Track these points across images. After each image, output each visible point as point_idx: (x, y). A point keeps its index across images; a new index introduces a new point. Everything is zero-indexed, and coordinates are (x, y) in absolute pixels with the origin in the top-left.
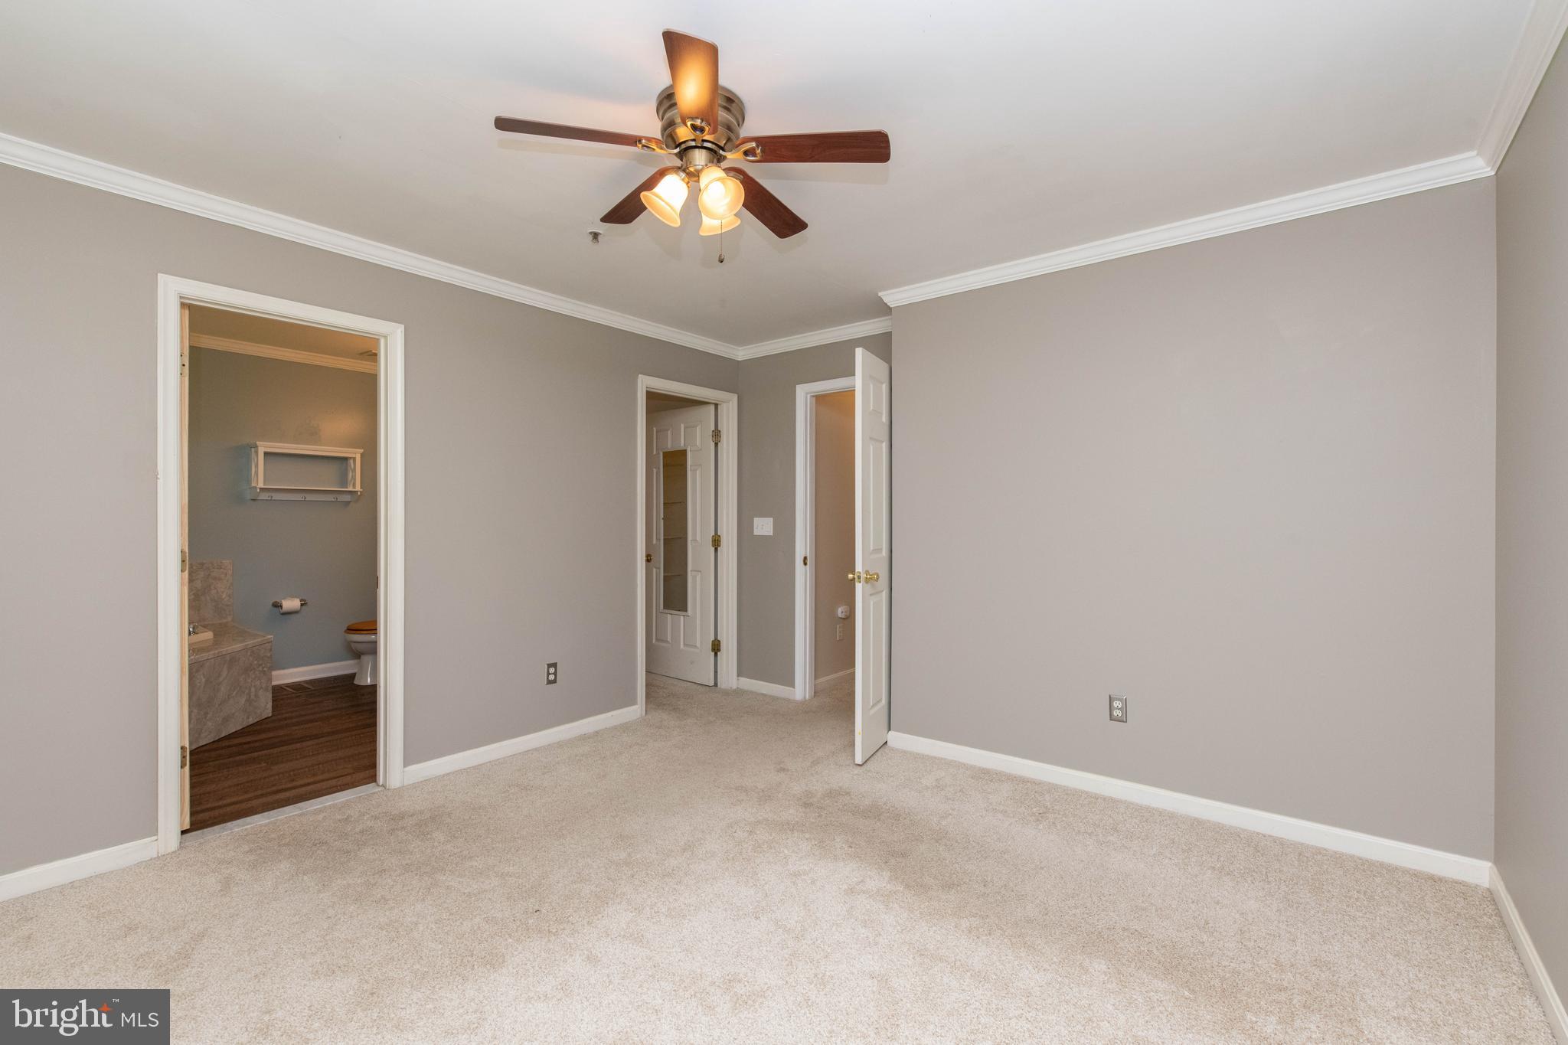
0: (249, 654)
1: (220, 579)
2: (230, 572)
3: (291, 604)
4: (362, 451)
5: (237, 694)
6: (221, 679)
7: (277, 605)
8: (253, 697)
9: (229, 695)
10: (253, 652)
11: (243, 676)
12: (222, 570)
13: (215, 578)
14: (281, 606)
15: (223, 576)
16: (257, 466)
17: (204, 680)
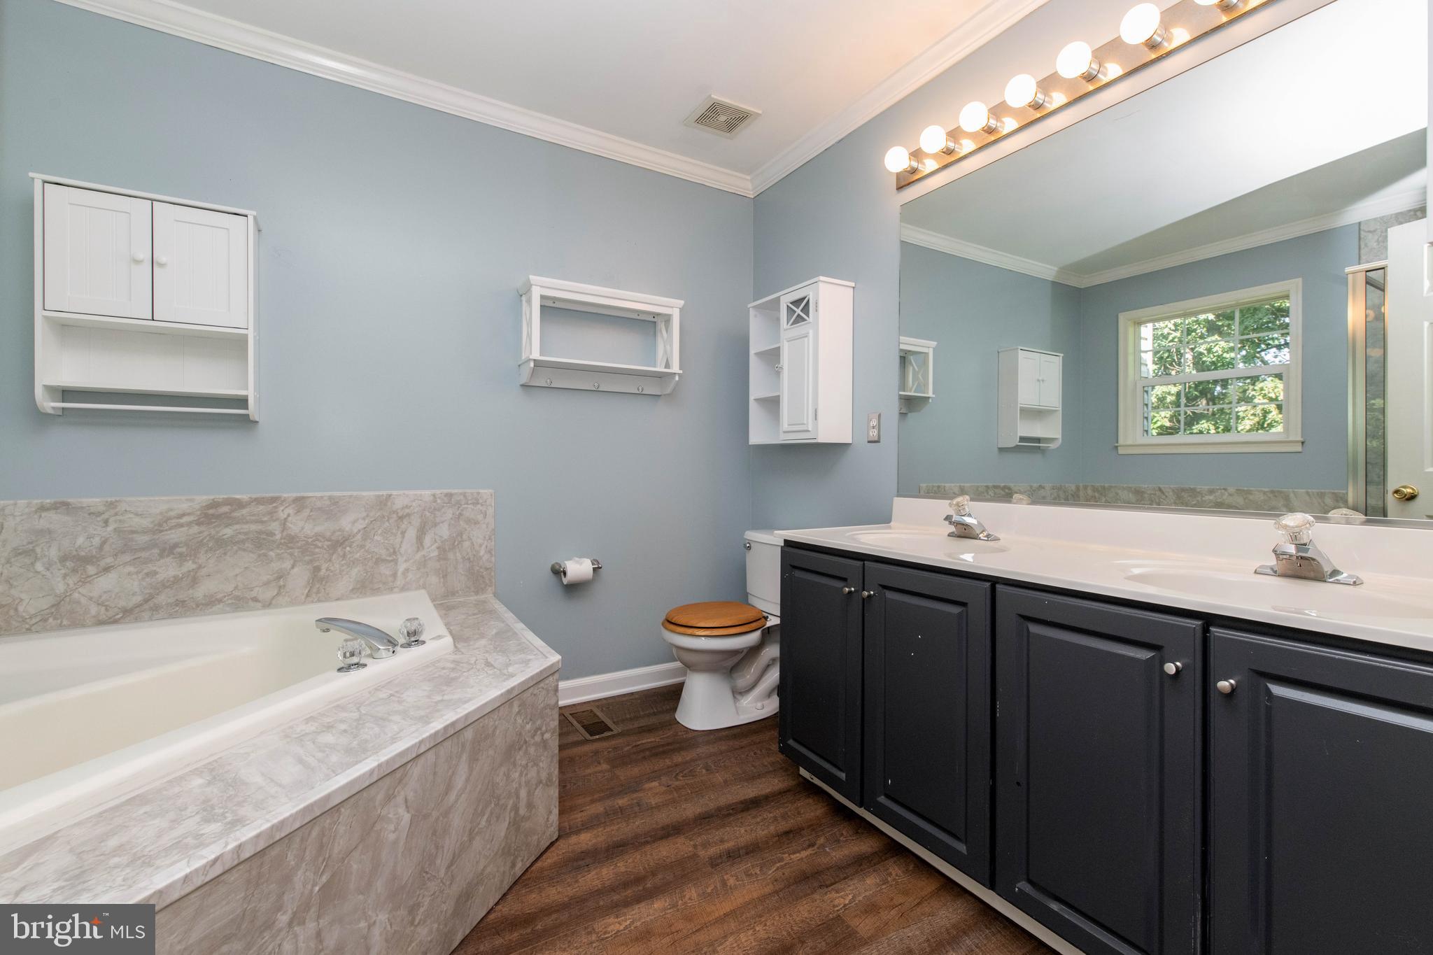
0: (516, 709)
1: (476, 523)
2: (491, 511)
3: (578, 568)
4: (682, 302)
5: (488, 821)
6: (452, 797)
7: (558, 572)
8: (522, 811)
9: (471, 831)
10: (523, 705)
11: (503, 769)
12: (479, 506)
13: (468, 521)
14: (565, 573)
15: (480, 517)
16: (530, 324)
17: (407, 817)
